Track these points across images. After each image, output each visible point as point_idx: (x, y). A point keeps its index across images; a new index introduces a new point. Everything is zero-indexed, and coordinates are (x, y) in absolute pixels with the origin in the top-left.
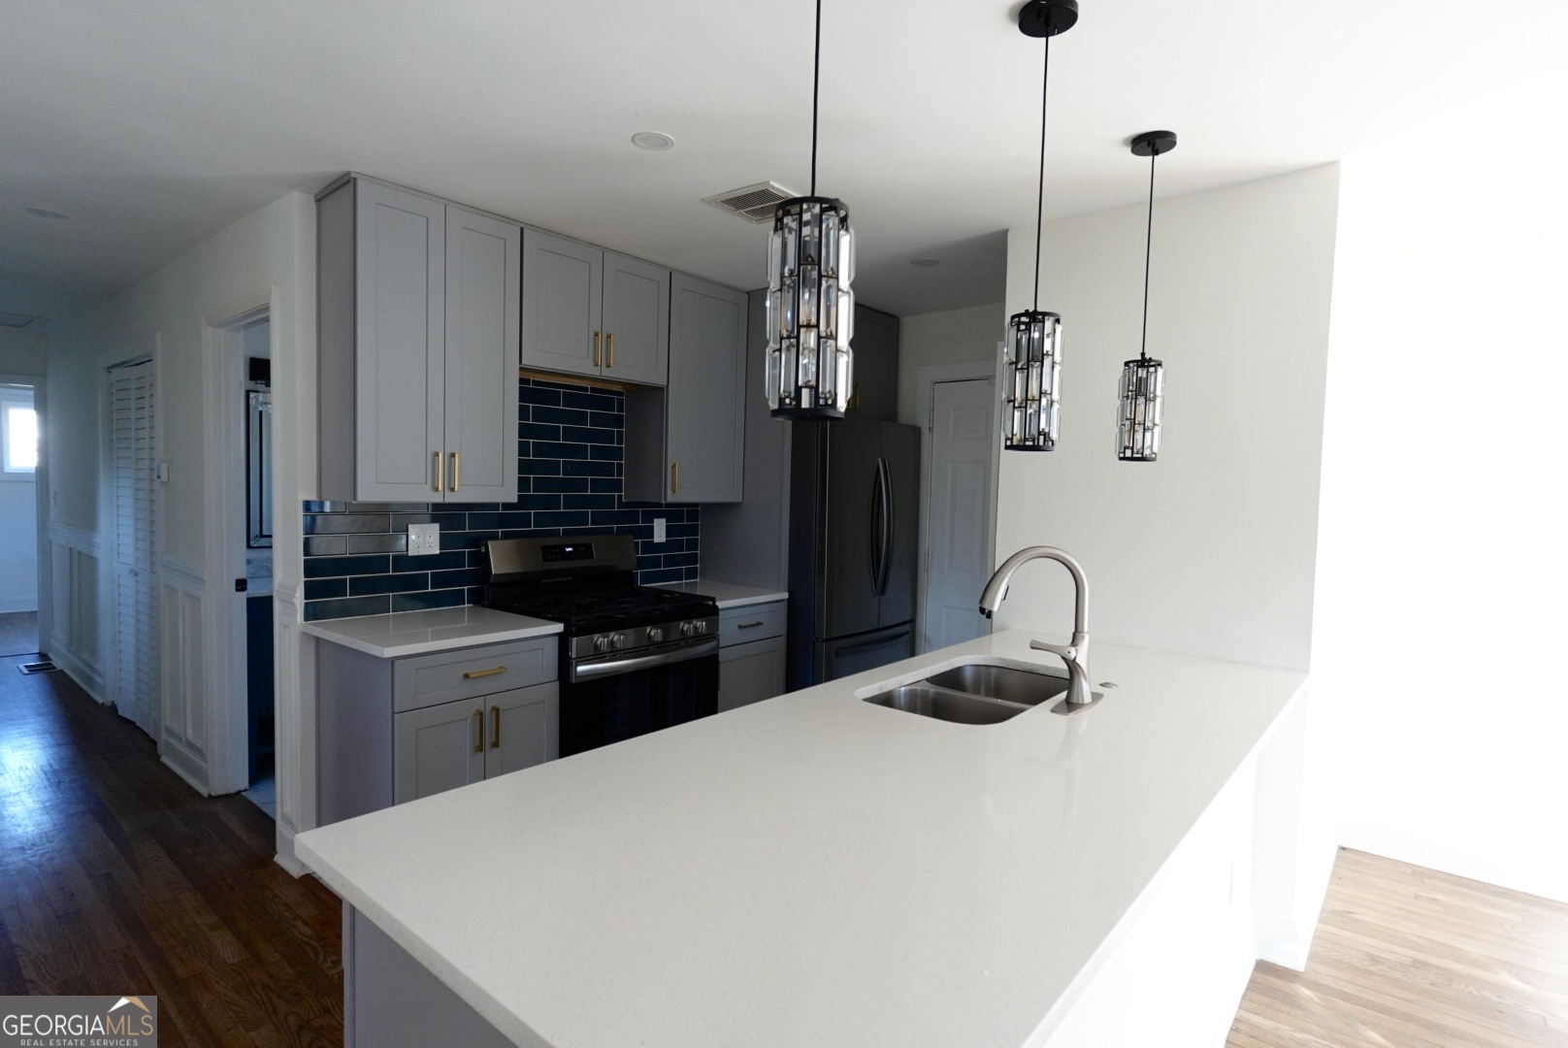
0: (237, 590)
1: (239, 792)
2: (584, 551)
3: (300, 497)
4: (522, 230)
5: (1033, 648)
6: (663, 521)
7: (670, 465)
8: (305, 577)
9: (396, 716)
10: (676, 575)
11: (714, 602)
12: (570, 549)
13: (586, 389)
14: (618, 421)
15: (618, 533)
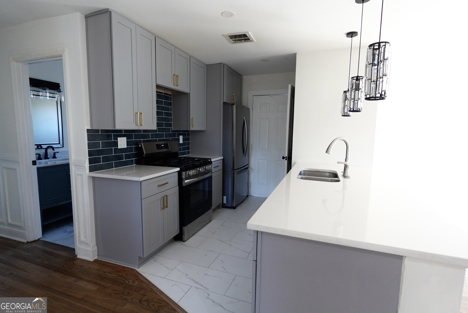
0: (33, 165)
1: (39, 239)
2: (166, 146)
3: (85, 128)
4: (155, 37)
5: (338, 163)
6: (182, 136)
7: (191, 118)
8: (89, 157)
9: (142, 200)
10: (185, 154)
11: (211, 160)
12: (163, 145)
13: (162, 93)
14: (170, 104)
15: (171, 140)
